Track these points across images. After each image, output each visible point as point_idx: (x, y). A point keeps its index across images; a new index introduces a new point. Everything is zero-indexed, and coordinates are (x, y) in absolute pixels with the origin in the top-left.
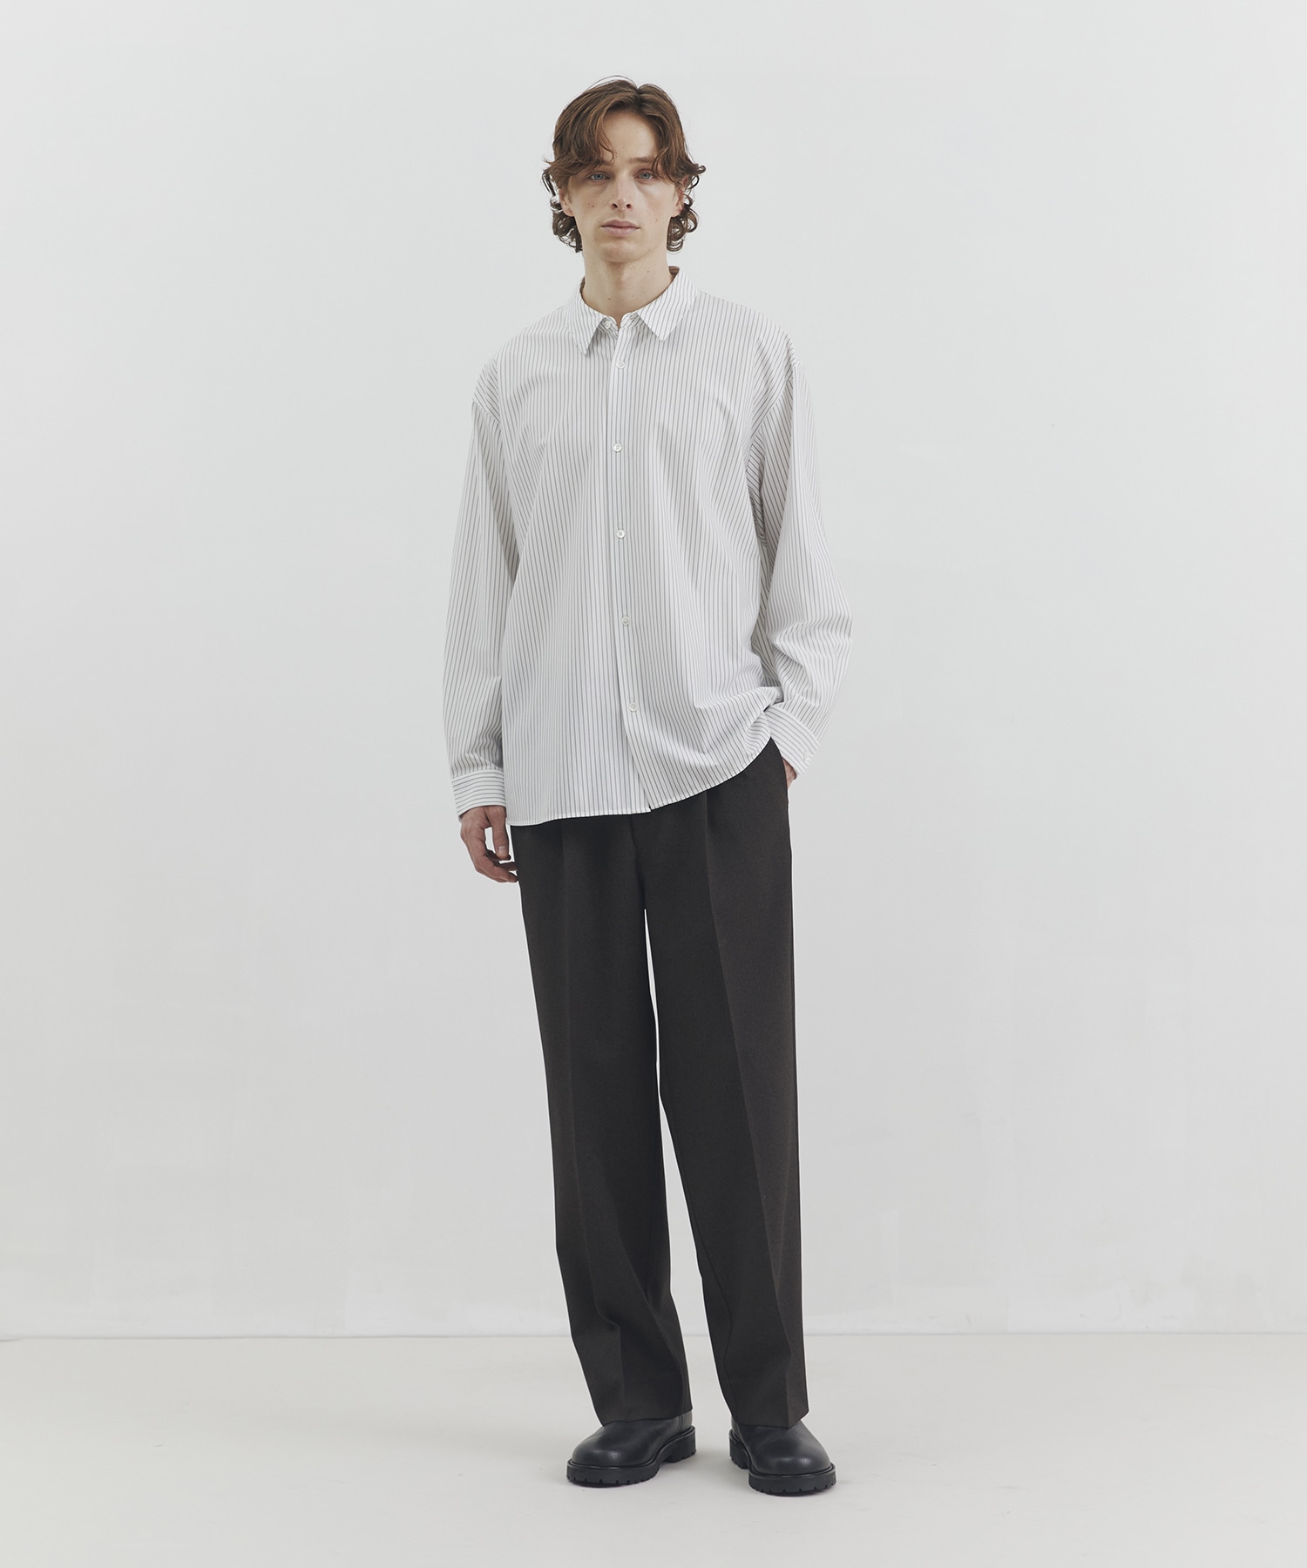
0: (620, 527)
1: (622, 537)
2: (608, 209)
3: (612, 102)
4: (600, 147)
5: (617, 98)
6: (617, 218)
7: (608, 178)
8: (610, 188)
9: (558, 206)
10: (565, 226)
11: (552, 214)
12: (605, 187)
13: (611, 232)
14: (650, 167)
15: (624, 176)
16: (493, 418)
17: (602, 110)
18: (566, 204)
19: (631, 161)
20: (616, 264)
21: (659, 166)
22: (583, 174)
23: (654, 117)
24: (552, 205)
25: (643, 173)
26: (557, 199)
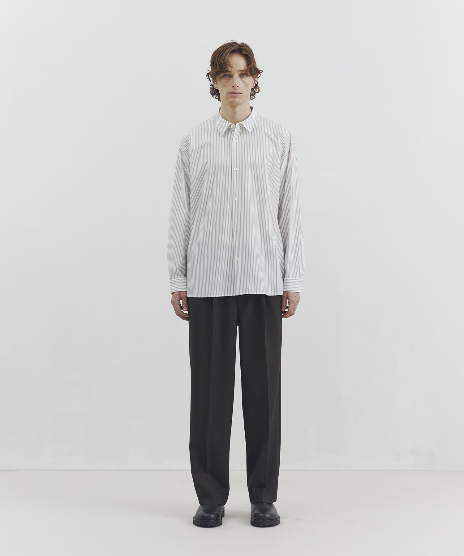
0: (236, 196)
1: (237, 200)
2: (231, 88)
3: (232, 50)
4: (227, 65)
5: (233, 48)
6: (234, 91)
7: (230, 76)
8: (231, 80)
9: (212, 85)
10: (215, 92)
11: (210, 88)
12: (229, 80)
13: (232, 95)
14: (245, 72)
15: (236, 76)
16: (186, 154)
17: (228, 52)
18: (215, 85)
19: (238, 71)
20: (234, 106)
21: (248, 72)
22: (221, 75)
23: (246, 55)
24: (210, 85)
25: (243, 75)
26: (212, 83)
